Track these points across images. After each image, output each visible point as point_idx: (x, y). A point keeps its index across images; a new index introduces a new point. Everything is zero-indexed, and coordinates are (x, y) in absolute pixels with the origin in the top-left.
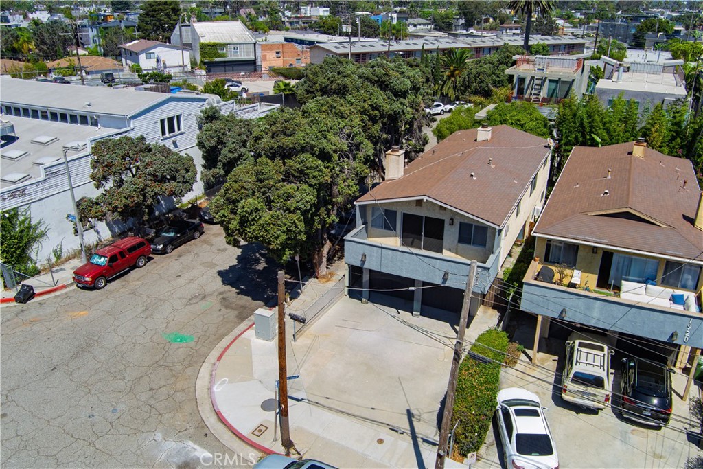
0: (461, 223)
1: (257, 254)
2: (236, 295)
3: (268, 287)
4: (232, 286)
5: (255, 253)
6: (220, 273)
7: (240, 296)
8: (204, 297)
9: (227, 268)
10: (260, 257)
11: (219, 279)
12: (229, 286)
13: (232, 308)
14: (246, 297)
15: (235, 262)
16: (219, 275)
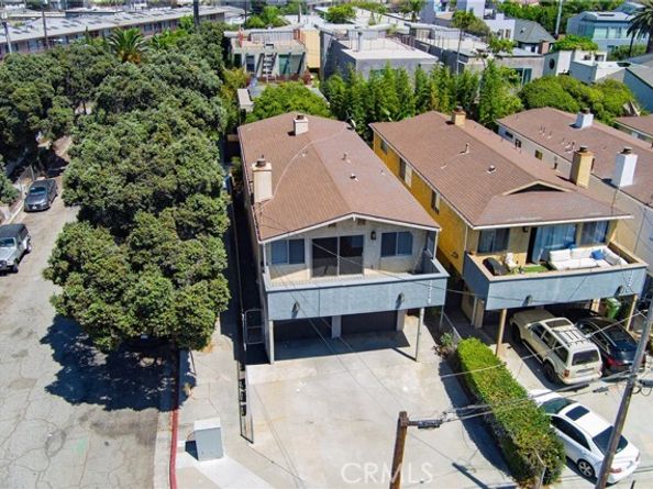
0: (384, 235)
1: (78, 344)
2: (106, 413)
3: (139, 383)
4: (88, 403)
5: (73, 343)
6: (51, 389)
7: (113, 412)
8: (64, 435)
9: (55, 379)
10: (87, 347)
11: (60, 400)
12: (84, 405)
13: (120, 434)
14: (123, 410)
15: (58, 367)
16: (52, 393)
